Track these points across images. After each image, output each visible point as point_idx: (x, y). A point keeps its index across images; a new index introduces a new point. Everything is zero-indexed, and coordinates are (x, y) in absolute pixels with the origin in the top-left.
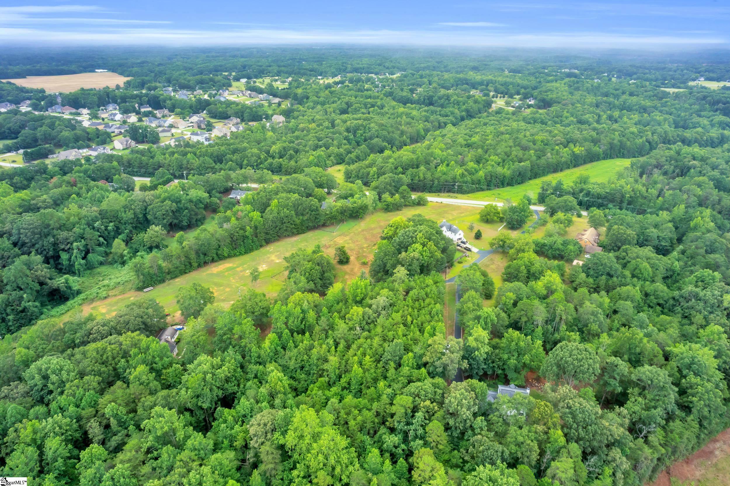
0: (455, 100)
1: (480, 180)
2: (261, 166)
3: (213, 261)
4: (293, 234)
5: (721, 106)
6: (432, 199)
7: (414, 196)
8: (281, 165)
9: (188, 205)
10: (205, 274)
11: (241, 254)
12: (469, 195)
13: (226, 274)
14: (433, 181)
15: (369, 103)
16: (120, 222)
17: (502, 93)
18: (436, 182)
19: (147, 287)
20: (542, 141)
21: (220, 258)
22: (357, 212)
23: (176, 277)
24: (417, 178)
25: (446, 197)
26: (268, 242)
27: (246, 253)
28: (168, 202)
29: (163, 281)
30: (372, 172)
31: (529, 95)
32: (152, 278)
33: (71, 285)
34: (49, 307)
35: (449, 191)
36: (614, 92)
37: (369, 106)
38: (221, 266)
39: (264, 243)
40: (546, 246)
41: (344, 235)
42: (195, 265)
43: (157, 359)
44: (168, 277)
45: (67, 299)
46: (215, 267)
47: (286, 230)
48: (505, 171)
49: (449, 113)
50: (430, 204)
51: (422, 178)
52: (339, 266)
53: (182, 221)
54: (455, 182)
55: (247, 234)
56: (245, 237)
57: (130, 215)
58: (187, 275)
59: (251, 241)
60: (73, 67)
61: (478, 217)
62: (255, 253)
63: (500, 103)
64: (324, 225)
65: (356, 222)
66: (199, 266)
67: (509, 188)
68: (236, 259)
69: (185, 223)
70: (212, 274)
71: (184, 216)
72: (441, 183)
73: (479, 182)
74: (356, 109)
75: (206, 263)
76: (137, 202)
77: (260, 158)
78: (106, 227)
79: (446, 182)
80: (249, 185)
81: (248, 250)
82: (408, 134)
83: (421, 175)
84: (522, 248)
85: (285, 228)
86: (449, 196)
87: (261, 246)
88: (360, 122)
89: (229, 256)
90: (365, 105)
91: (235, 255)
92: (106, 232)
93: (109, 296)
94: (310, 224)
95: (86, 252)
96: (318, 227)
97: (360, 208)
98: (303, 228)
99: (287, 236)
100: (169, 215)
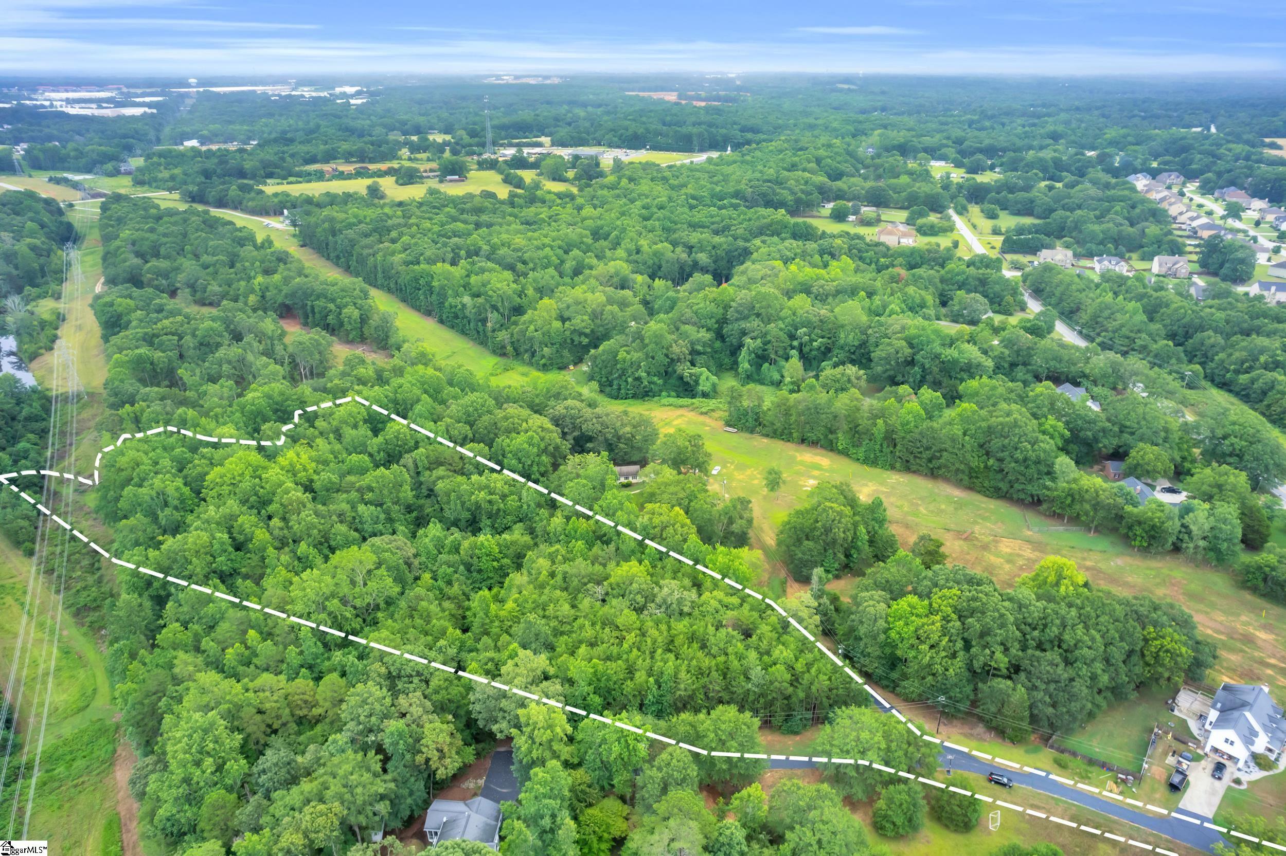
3: (821, 445)
10: (791, 452)
16: (835, 343)
22: (1130, 527)
23: (767, 436)
28: (901, 343)
33: (700, 381)
39: (898, 465)
41: (1039, 547)
45: (694, 396)
47: (946, 467)
55: (874, 431)
57: (853, 340)
59: (878, 447)
65: (1115, 550)
66: (803, 440)
76: (883, 328)
78: (812, 341)
85: (944, 461)
87: (893, 468)
89: (845, 453)
92: (808, 348)
93: (706, 413)
94: (1003, 486)
95: (761, 358)
96: (1020, 502)
97: (1140, 523)
98: (986, 484)
99: (946, 480)
100: (889, 364)
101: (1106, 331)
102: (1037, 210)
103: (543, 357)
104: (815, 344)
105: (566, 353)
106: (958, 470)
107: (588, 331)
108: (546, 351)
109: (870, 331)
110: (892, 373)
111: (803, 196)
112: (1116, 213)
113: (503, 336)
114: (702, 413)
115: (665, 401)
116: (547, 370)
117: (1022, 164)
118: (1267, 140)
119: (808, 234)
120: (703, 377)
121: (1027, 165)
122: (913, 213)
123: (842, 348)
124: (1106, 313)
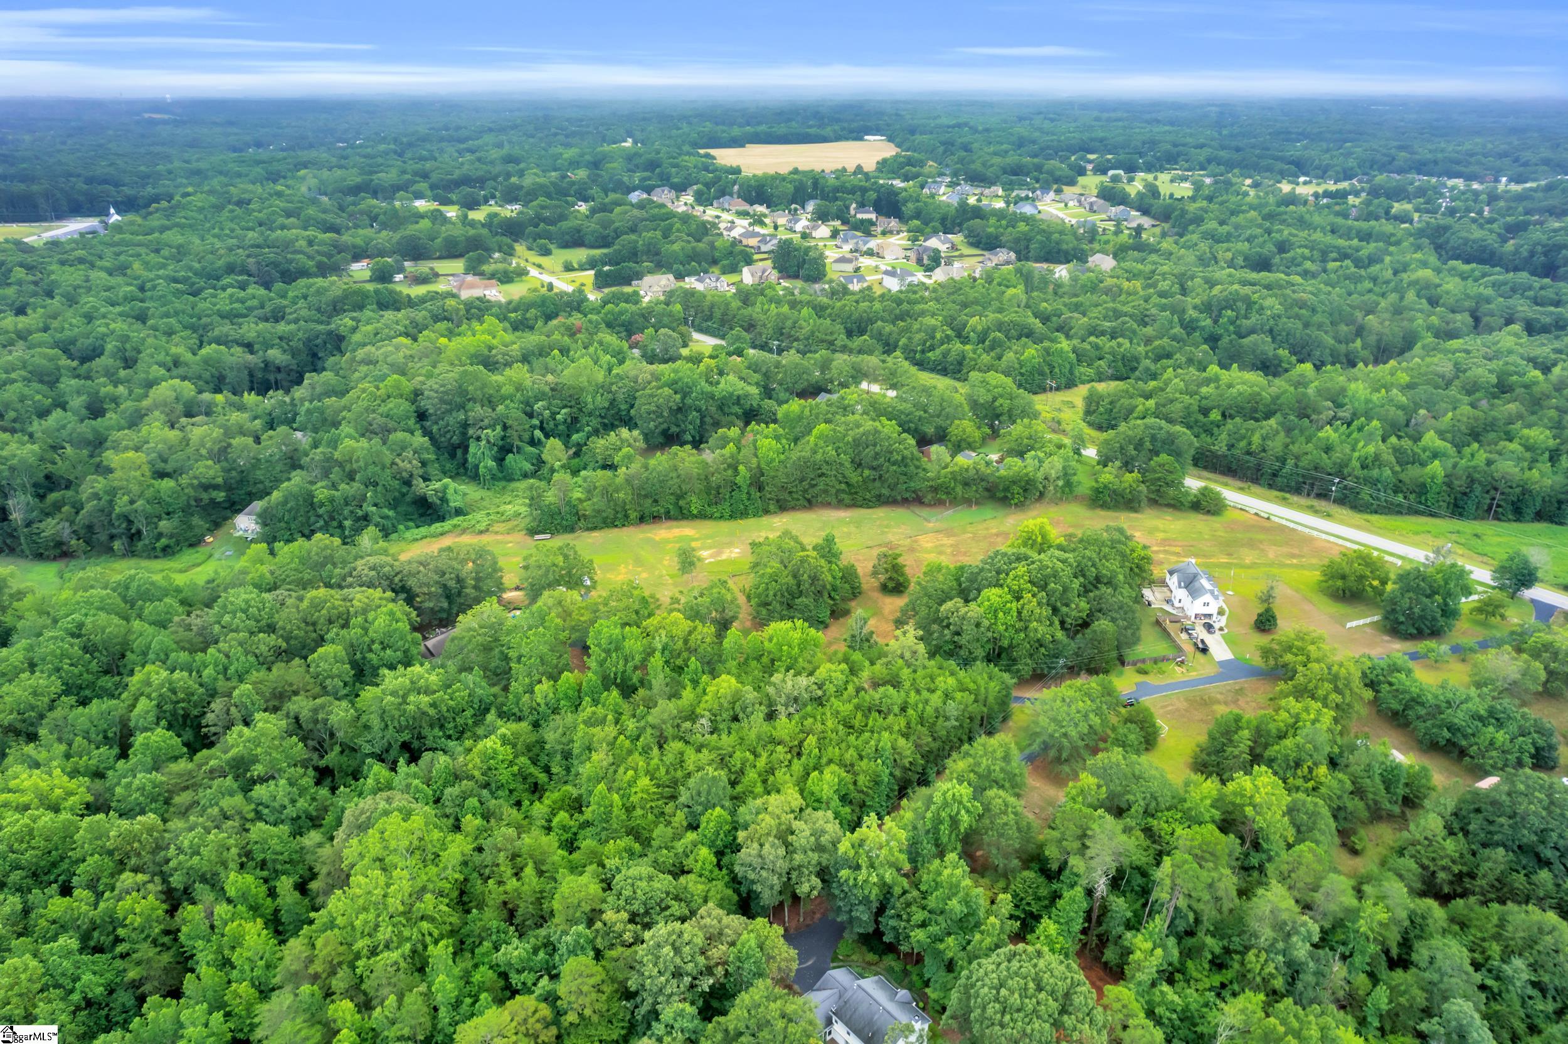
1: (1423, 485)
3: (669, 517)
4: (840, 504)
7: (1193, 483)
8: (964, 358)
10: (641, 536)
11: (722, 517)
12: (1375, 518)
14: (1281, 460)
15: (1338, 249)
16: (580, 410)
19: (542, 533)
21: (680, 514)
22: (1007, 489)
23: (595, 528)
24: (1243, 444)
25: (1300, 508)
26: (784, 506)
27: (732, 517)
28: (667, 391)
29: (570, 529)
30: (1140, 408)
32: (552, 518)
33: (449, 496)
34: (411, 524)
35: (1322, 495)
38: (677, 530)
39: (772, 507)
40: (1422, 704)
41: (949, 533)
42: (633, 514)
43: (376, 646)
44: (582, 524)
45: (442, 519)
46: (666, 528)
47: (826, 491)
50: (1230, 515)
51: (1254, 446)
52: (877, 595)
53: (684, 432)
55: (738, 480)
56: (734, 487)
57: (601, 401)
58: (616, 530)
59: (744, 496)
60: (828, 131)
61: (1316, 576)
65: (1000, 513)
66: (642, 519)
68: (710, 524)
72: (1300, 470)
73: (1421, 490)
74: (1294, 259)
75: (656, 518)
76: (626, 381)
77: (933, 338)
78: (554, 415)
79: (1316, 468)
82: (1372, 339)
83: (1256, 439)
84: (1311, 686)
85: (822, 487)
86: (1310, 507)
87: (767, 512)
88: (1247, 290)
89: (702, 516)
91: (711, 517)
92: (552, 424)
93: (487, 530)
94: (885, 492)
95: (504, 450)
96: (905, 502)
97: (1014, 483)
98: (868, 496)
99: (828, 505)
100: (662, 416)
101: (797, 340)
102: (589, 239)
103: (160, 535)
104: (558, 417)
105: (196, 521)
106: (838, 491)
107: (220, 480)
108: (164, 525)
109: (614, 388)
110: (665, 426)
111: (325, 259)
112: (678, 230)
113: (51, 527)
114: (481, 532)
115: (408, 535)
116: (173, 554)
117: (522, 193)
118: (702, 151)
119: (395, 301)
120: (450, 491)
121: (528, 193)
122: (470, 260)
123: (590, 414)
124: (789, 323)
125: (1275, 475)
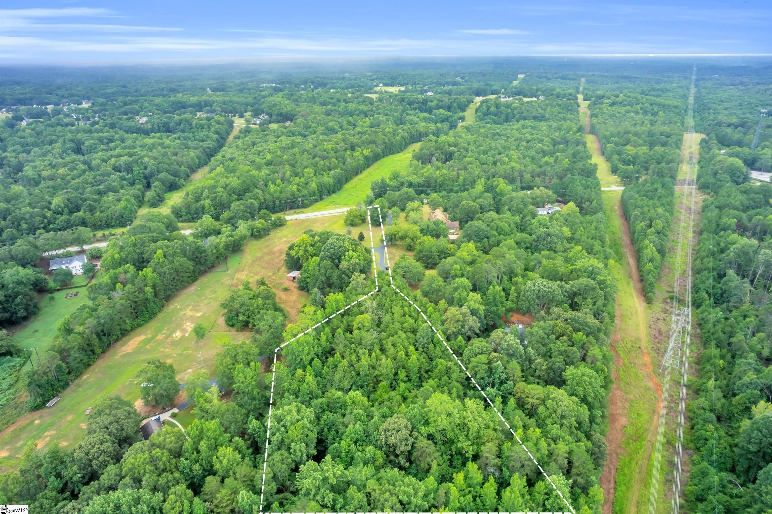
0: (196, 124)
1: (314, 192)
2: (51, 226)
3: (117, 340)
4: (189, 284)
5: (416, 105)
6: (290, 217)
9: (19, 289)
11: (146, 322)
12: (311, 207)
13: (148, 347)
14: (274, 201)
15: (105, 138)
17: (231, 112)
18: (278, 202)
19: (48, 401)
20: (332, 150)
21: (124, 333)
22: (238, 244)
23: (81, 374)
25: (293, 214)
26: (168, 298)
29: (66, 385)
31: (260, 112)
32: (52, 385)
35: (291, 208)
36: (330, 101)
37: (106, 141)
38: (131, 343)
39: (166, 302)
41: (239, 270)
42: (98, 351)
44: (71, 377)
46: (123, 345)
48: (328, 179)
49: (205, 138)
50: (288, 223)
51: (263, 201)
54: (295, 198)
55: (147, 296)
56: (146, 301)
58: (92, 367)
59: (152, 304)
62: (160, 316)
63: (239, 123)
64: (213, 267)
66: (104, 351)
67: (333, 195)
68: (143, 329)
69: (22, 313)
70: (129, 354)
71: (17, 305)
72: (283, 202)
73: (314, 194)
75: (109, 345)
77: (45, 217)
79: (288, 199)
80: (68, 249)
81: (153, 315)
85: (181, 280)
86: (295, 212)
87: (163, 306)
89: (132, 329)
90: (101, 140)
91: (139, 325)
125: (274, 208)
